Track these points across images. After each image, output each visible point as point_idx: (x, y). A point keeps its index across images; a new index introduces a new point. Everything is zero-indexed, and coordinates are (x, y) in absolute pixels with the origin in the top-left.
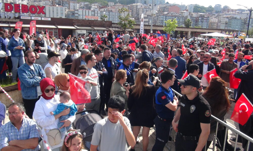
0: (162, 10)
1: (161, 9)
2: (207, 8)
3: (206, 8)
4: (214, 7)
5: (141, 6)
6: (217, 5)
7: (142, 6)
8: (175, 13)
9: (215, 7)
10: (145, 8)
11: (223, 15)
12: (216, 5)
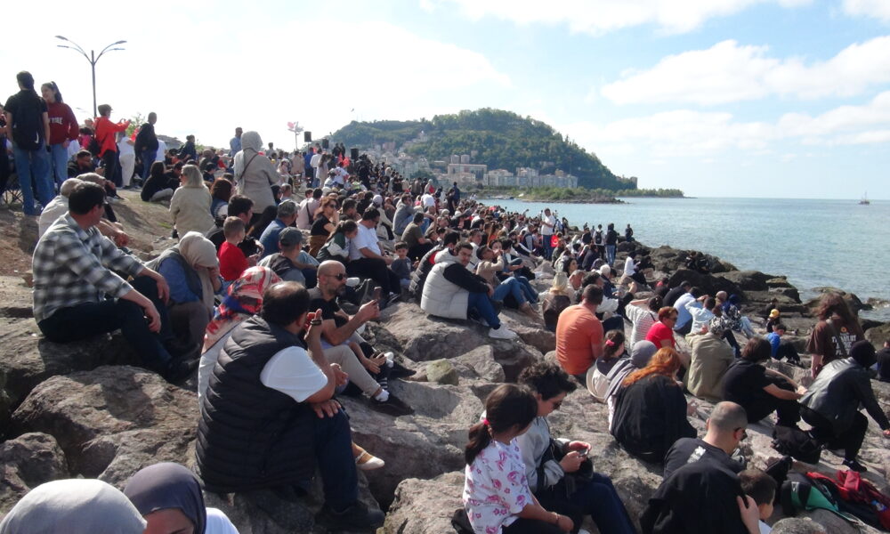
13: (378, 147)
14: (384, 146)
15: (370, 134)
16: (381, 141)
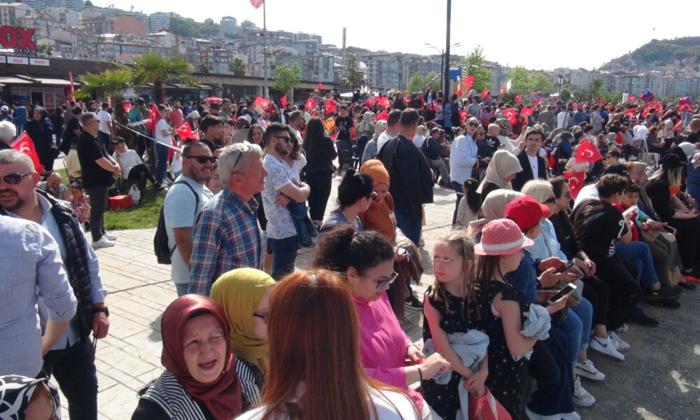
0: (93, 25)
1: (91, 24)
2: (202, 24)
3: (198, 23)
4: (219, 23)
5: (26, 12)
6: (225, 18)
7: (28, 11)
8: (137, 38)
9: (221, 22)
10: (41, 18)
11: (255, 45)
12: (223, 18)
13: (677, 62)
14: (683, 61)
15: (670, 50)
16: (681, 56)
